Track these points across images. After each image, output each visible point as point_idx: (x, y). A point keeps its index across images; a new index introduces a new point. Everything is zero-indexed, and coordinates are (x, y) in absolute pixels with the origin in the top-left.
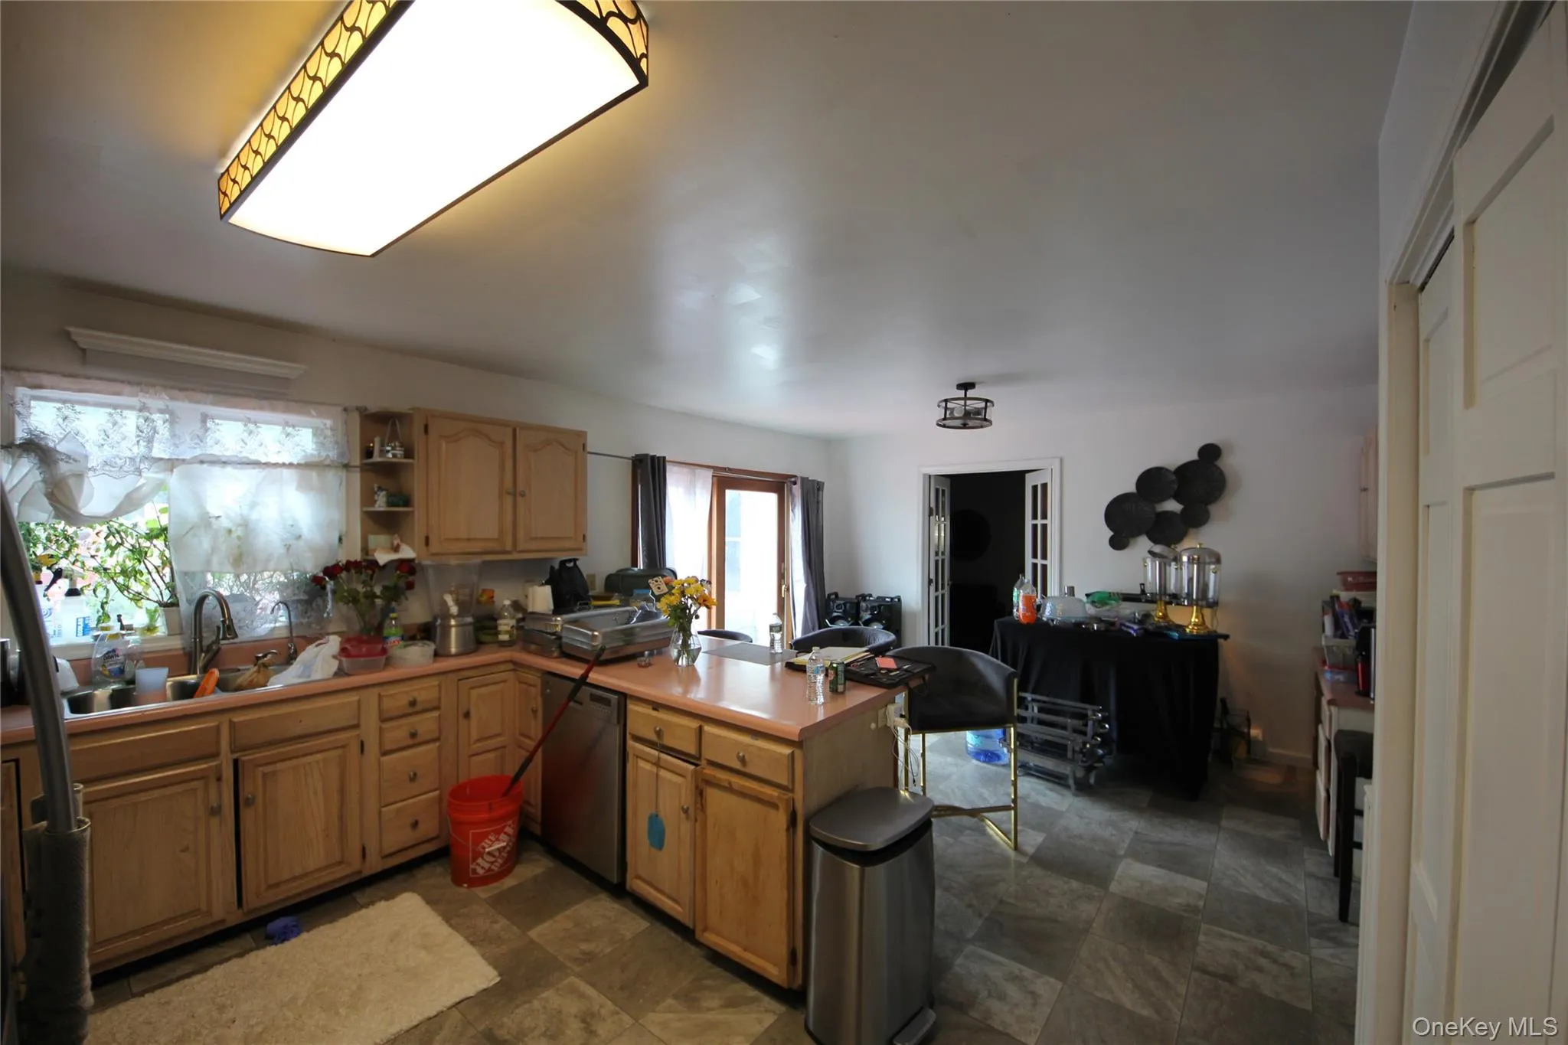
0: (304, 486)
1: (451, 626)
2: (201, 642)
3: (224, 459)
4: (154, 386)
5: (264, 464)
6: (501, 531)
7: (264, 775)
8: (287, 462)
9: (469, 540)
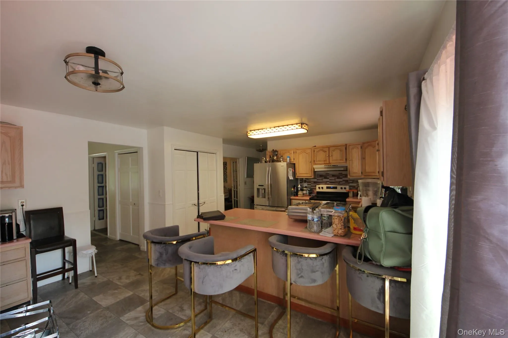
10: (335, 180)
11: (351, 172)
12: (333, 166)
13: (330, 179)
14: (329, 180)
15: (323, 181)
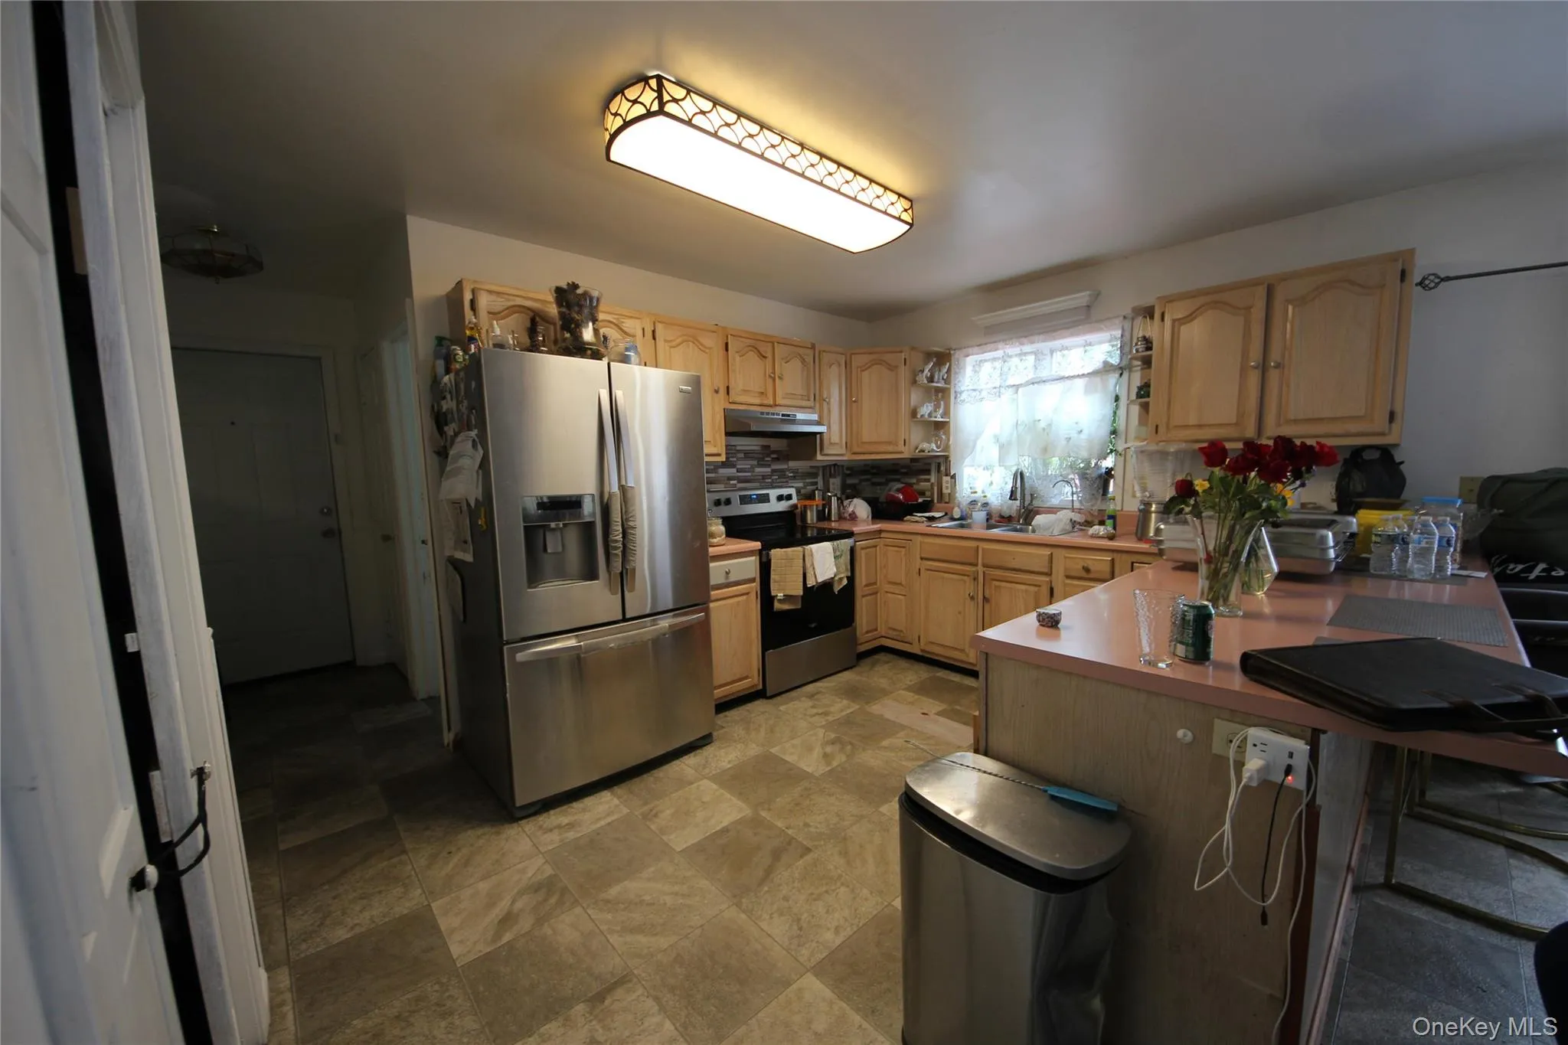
0: (1088, 390)
1: (1151, 512)
2: (1024, 503)
3: (1044, 379)
4: (1011, 339)
5: (1067, 378)
6: (1241, 415)
7: (996, 587)
8: (1080, 374)
9: (1200, 426)
10: (753, 467)
11: (826, 442)
12: (783, 415)
13: (738, 467)
14: (734, 470)
15: (717, 475)
